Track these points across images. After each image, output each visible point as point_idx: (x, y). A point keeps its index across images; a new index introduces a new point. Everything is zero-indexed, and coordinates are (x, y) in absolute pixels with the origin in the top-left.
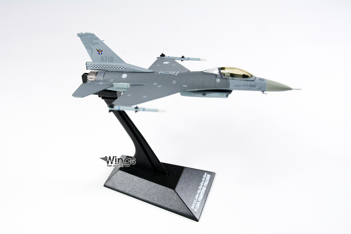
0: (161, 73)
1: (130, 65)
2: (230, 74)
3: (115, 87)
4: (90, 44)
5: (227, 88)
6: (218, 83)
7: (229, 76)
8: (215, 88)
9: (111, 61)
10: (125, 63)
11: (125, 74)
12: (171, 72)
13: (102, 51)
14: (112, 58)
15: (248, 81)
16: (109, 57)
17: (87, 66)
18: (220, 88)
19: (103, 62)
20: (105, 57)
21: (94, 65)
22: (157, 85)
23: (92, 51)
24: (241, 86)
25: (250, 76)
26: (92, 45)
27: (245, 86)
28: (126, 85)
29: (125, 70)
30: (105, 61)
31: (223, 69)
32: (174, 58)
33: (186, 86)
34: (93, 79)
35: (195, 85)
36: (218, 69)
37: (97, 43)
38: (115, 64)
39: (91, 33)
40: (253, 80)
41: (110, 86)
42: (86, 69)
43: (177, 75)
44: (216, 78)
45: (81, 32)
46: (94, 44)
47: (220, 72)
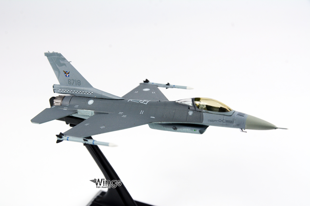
0: (130, 101)
1: (98, 90)
2: (207, 106)
3: (79, 113)
4: (57, 65)
5: (200, 122)
6: (190, 116)
7: (204, 109)
8: (186, 121)
9: (78, 84)
10: (93, 87)
11: (92, 100)
12: (141, 101)
13: (69, 73)
14: (79, 82)
15: (225, 116)
16: (76, 81)
17: (54, 88)
18: (192, 122)
19: (71, 86)
20: (72, 80)
21: (61, 88)
22: (123, 114)
23: (59, 72)
24: (217, 121)
25: (228, 110)
26: (59, 66)
27: (221, 121)
28: (90, 113)
29: (93, 96)
30: (73, 84)
31: (198, 99)
32: (158, 85)
33: (154, 117)
34: (59, 104)
35: (164, 117)
36: (191, 100)
37: (64, 64)
38: (82, 88)
39: (59, 52)
40: (230, 115)
41: (74, 113)
42: (53, 92)
43: (146, 104)
44: (189, 110)
45: (49, 51)
46: (62, 65)
47: (193, 104)
